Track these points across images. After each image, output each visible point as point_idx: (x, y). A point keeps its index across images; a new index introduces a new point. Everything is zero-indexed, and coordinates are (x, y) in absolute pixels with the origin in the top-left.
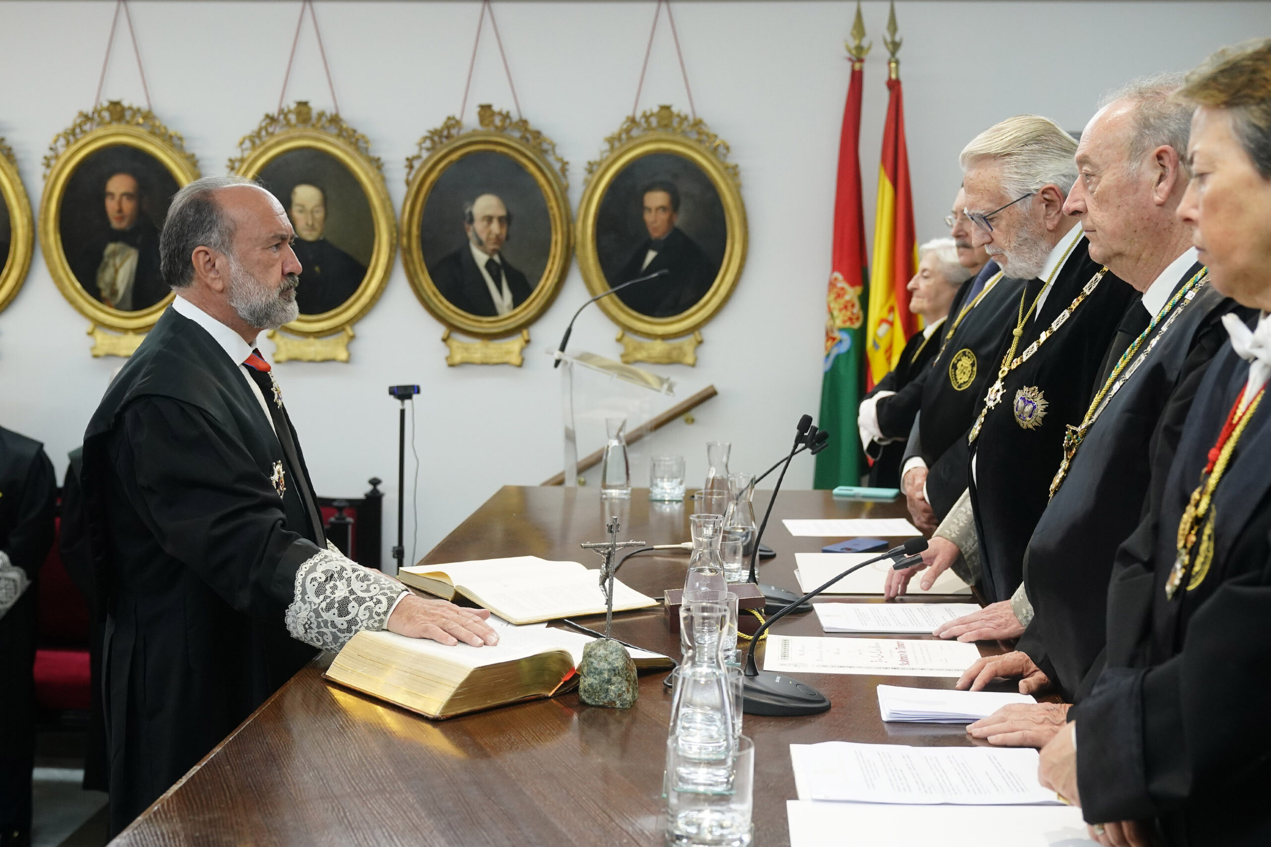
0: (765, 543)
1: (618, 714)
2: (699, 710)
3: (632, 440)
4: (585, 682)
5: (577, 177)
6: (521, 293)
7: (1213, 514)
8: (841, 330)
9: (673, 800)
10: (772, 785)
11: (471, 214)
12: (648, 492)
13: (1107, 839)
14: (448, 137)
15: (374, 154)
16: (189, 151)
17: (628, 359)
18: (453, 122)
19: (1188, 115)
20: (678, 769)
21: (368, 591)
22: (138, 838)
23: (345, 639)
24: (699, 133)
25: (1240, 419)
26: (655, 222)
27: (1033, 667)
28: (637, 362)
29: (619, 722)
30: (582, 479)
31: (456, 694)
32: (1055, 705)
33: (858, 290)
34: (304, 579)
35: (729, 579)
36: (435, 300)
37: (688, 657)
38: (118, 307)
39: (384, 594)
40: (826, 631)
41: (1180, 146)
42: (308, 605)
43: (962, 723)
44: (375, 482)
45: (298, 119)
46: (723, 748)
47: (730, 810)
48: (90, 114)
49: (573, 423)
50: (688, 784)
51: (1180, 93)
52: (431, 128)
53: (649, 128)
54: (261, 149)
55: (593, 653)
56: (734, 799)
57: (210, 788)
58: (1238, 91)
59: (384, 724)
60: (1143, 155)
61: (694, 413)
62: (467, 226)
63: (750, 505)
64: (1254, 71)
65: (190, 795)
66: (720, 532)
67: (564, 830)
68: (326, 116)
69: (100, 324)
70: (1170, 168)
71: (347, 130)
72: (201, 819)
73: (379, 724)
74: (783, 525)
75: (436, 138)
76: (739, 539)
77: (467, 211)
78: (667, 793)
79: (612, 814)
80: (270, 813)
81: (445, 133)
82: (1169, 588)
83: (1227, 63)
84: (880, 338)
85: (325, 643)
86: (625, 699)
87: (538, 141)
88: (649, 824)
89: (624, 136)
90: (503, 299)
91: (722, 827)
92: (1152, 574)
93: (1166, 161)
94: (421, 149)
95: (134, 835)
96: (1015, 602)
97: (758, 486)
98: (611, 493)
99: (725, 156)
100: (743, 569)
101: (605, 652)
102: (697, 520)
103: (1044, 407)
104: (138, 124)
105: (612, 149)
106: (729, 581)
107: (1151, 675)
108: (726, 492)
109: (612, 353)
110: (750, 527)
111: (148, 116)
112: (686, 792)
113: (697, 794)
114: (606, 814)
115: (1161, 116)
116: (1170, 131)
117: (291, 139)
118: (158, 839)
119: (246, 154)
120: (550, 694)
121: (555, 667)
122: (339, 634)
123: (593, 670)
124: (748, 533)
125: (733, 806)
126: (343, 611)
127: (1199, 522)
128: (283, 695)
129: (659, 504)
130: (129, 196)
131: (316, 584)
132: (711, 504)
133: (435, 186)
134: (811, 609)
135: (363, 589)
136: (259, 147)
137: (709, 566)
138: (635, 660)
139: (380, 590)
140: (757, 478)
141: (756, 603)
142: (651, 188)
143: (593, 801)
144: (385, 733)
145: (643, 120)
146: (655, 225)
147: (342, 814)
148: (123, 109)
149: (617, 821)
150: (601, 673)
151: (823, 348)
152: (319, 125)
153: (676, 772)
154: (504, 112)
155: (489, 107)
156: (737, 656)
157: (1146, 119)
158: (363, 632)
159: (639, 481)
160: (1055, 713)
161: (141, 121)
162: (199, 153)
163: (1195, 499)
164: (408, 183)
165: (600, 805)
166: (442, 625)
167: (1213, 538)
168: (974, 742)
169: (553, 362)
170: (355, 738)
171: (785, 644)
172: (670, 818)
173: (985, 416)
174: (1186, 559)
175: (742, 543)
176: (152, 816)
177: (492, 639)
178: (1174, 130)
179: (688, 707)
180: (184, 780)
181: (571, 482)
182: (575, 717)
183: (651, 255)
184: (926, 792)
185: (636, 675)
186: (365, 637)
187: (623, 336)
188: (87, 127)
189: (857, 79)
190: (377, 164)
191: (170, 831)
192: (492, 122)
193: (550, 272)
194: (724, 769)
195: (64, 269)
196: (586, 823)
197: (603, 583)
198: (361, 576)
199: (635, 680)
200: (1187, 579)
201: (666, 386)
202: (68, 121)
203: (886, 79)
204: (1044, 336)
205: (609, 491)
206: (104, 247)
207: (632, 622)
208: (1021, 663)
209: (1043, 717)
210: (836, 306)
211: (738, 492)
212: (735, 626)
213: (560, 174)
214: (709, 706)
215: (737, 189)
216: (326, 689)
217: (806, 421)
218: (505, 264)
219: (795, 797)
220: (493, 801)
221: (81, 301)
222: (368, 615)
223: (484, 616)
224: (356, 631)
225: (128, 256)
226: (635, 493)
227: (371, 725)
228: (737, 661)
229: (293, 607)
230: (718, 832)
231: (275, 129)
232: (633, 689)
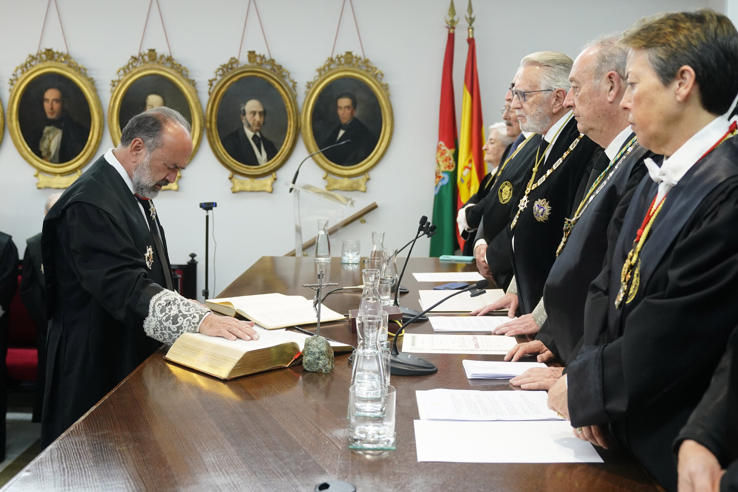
0: (402, 285)
1: (324, 376)
2: (366, 373)
3: (332, 232)
4: (306, 359)
5: (301, 91)
6: (271, 153)
7: (639, 263)
8: (444, 172)
9: (353, 421)
10: (406, 412)
11: (244, 110)
12: (341, 259)
13: (584, 436)
14: (231, 69)
15: (191, 78)
16: (90, 76)
17: (330, 188)
18: (234, 60)
19: (625, 54)
20: (356, 404)
21: (189, 311)
22: (62, 445)
23: (176, 337)
24: (367, 67)
25: (653, 213)
26: (344, 114)
27: (545, 348)
28: (334, 190)
29: (324, 380)
30: (305, 253)
31: (236, 366)
32: (556, 368)
33: (453, 151)
34: (154, 304)
35: (384, 304)
36: (225, 157)
37: (361, 344)
38: (51, 161)
39: (198, 313)
40: (435, 331)
41: (621, 71)
42: (156, 318)
43: (507, 379)
44: (193, 256)
45: (149, 58)
46: (379, 393)
47: (383, 425)
48: (35, 56)
49: (300, 223)
50: (361, 411)
51: (621, 41)
52: (222, 64)
53: (340, 64)
54: (130, 75)
55: (310, 343)
56: (385, 419)
57: (102, 418)
58: (651, 40)
59: (197, 383)
60: (602, 76)
61: (365, 217)
62: (242, 116)
63: (395, 265)
64: (659, 29)
65: (91, 422)
66: (378, 279)
67: (294, 437)
68: (165, 57)
69: (41, 171)
70: (616, 83)
71: (176, 65)
72: (97, 435)
73: (194, 383)
74: (413, 276)
75: (225, 69)
76: (389, 283)
77: (242, 109)
78: (350, 417)
79: (320, 428)
80: (134, 431)
81: (230, 66)
82: (616, 303)
83: (645, 25)
84: (464, 177)
85: (165, 339)
86: (327, 368)
87: (280, 71)
88: (340, 433)
89: (327, 68)
90: (262, 156)
91: (379, 434)
92: (607, 297)
93: (614, 80)
94: (217, 75)
95: (60, 443)
96: (535, 314)
97: (399, 255)
98: (321, 260)
99: (381, 79)
100: (391, 299)
101: (317, 343)
102: (366, 272)
103: (549, 210)
104: (62, 61)
105: (320, 75)
106: (383, 305)
107: (607, 348)
108: (382, 258)
109: (321, 185)
110: (395, 277)
111: (67, 57)
112: (359, 416)
113: (365, 417)
114: (317, 428)
115: (612, 55)
116: (616, 63)
117: (146, 69)
118: (73, 445)
119: (121, 78)
120: (287, 366)
121: (290, 351)
122: (172, 334)
123: (310, 353)
124: (394, 280)
125: (385, 423)
126: (175, 322)
127: (632, 267)
128: (142, 368)
129: (346, 265)
130: (57, 100)
131: (161, 307)
132: (374, 265)
133: (224, 95)
134: (427, 320)
135: (186, 310)
136: (128, 74)
137: (372, 297)
138: (333, 348)
139: (196, 311)
140: (398, 251)
141: (399, 316)
142: (341, 96)
143: (310, 421)
144: (198, 388)
145: (337, 60)
146: (343, 116)
147: (174, 431)
148: (53, 53)
149: (323, 432)
150: (314, 354)
151: (434, 182)
152: (161, 62)
153: (355, 406)
154: (262, 55)
155: (254, 52)
156: (388, 344)
157: (604, 57)
158: (186, 334)
159: (336, 253)
160: (556, 372)
161: (63, 60)
162: (95, 77)
163: (630, 256)
164: (210, 94)
165: (314, 424)
166: (228, 329)
167: (639, 276)
168: (513, 388)
169: (289, 190)
170: (181, 391)
171: (414, 338)
172: (351, 430)
173: (519, 215)
174: (626, 287)
175: (391, 285)
176: (70, 433)
177: (255, 336)
178: (618, 63)
179: (360, 371)
180: (87, 414)
181: (299, 254)
182: (301, 378)
183: (342, 132)
184: (488, 414)
185: (333, 355)
186: (187, 336)
187: (327, 176)
188: (33, 63)
189: (451, 38)
190: (193, 83)
191: (80, 441)
192: (255, 61)
193: (287, 141)
194: (380, 403)
195: (21, 141)
196: (306, 433)
197: (315, 306)
198: (185, 303)
199: (333, 358)
200: (625, 298)
201: (350, 202)
202: (23, 59)
203: (467, 38)
204: (549, 172)
205: (319, 259)
206: (43, 128)
207: (332, 328)
208: (538, 346)
209: (550, 374)
210: (441, 159)
211: (388, 258)
212: (387, 329)
213: (292, 89)
214: (372, 371)
215: (388, 97)
216: (166, 365)
217: (424, 219)
218: (263, 138)
219: (418, 418)
220: (256, 422)
221: (30, 158)
222: (188, 324)
223: (252, 325)
224: (182, 333)
225: (56, 134)
226: (333, 260)
227: (190, 383)
228: (388, 347)
229: (148, 319)
230: (377, 437)
231: (137, 65)
232: (332, 363)
